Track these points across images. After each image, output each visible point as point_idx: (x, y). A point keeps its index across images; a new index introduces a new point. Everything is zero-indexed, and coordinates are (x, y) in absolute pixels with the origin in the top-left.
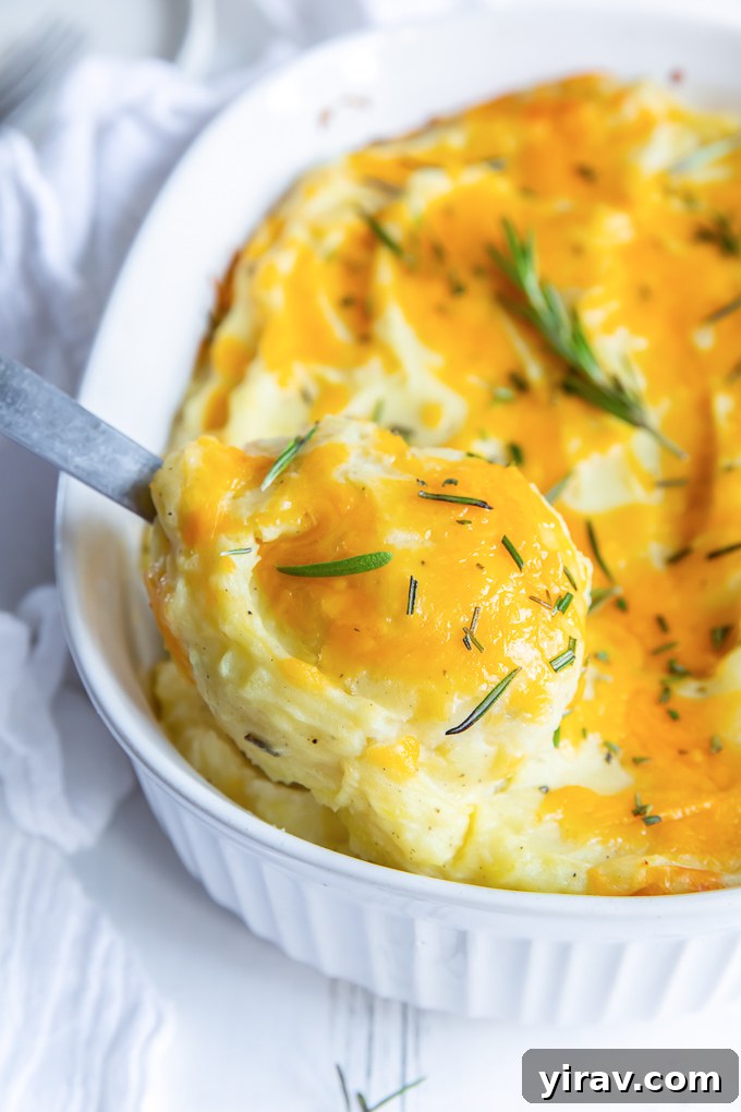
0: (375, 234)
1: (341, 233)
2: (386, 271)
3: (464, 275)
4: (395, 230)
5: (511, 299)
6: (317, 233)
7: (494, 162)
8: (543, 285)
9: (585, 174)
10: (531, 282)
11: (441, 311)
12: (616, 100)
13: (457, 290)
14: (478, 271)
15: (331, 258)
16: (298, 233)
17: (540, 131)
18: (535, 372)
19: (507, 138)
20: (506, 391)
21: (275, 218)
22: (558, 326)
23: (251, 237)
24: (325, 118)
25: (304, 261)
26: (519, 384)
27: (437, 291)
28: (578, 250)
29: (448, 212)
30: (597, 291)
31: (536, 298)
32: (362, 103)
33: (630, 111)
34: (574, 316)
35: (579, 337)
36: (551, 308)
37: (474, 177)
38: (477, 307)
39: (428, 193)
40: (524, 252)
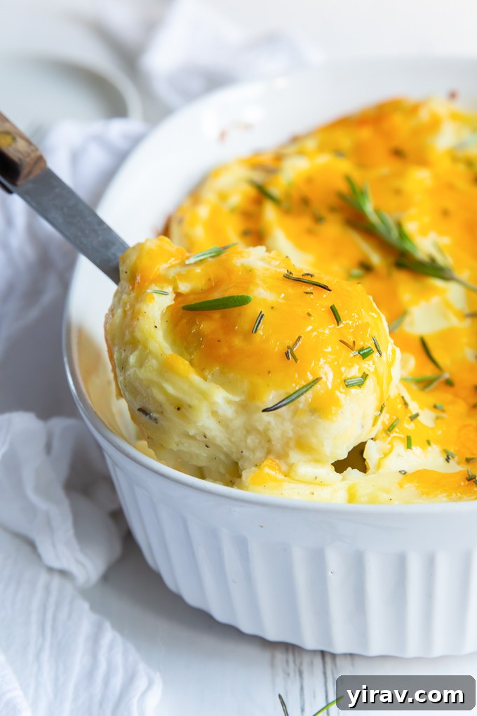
0: (262, 194)
1: (239, 195)
2: (270, 213)
3: (323, 212)
4: (276, 190)
5: (357, 221)
6: (223, 197)
7: (339, 153)
8: (377, 211)
9: (398, 153)
10: (369, 208)
11: (310, 232)
12: (414, 109)
13: (318, 219)
14: (333, 209)
15: (233, 210)
16: (210, 196)
17: (366, 134)
18: (376, 259)
19: (345, 140)
20: (357, 271)
21: (195, 194)
22: (389, 231)
23: (179, 208)
24: (223, 136)
25: (215, 212)
26: (366, 267)
27: (306, 222)
28: (398, 192)
29: (310, 180)
30: (413, 211)
31: (373, 218)
32: (248, 127)
33: (424, 115)
34: (399, 226)
35: (402, 235)
36: (383, 221)
37: (324, 159)
38: (333, 229)
39: (295, 170)
40: (363, 193)
